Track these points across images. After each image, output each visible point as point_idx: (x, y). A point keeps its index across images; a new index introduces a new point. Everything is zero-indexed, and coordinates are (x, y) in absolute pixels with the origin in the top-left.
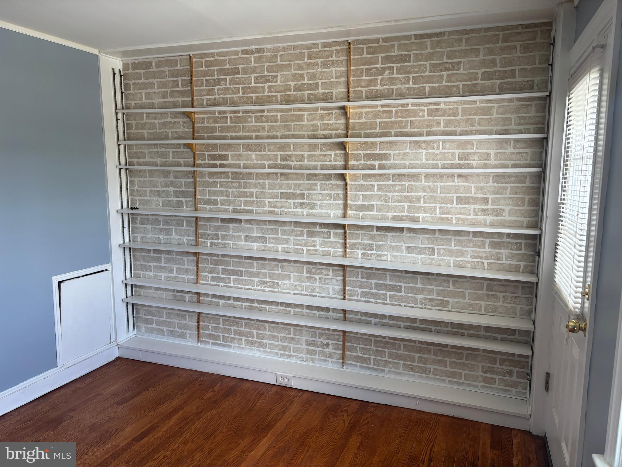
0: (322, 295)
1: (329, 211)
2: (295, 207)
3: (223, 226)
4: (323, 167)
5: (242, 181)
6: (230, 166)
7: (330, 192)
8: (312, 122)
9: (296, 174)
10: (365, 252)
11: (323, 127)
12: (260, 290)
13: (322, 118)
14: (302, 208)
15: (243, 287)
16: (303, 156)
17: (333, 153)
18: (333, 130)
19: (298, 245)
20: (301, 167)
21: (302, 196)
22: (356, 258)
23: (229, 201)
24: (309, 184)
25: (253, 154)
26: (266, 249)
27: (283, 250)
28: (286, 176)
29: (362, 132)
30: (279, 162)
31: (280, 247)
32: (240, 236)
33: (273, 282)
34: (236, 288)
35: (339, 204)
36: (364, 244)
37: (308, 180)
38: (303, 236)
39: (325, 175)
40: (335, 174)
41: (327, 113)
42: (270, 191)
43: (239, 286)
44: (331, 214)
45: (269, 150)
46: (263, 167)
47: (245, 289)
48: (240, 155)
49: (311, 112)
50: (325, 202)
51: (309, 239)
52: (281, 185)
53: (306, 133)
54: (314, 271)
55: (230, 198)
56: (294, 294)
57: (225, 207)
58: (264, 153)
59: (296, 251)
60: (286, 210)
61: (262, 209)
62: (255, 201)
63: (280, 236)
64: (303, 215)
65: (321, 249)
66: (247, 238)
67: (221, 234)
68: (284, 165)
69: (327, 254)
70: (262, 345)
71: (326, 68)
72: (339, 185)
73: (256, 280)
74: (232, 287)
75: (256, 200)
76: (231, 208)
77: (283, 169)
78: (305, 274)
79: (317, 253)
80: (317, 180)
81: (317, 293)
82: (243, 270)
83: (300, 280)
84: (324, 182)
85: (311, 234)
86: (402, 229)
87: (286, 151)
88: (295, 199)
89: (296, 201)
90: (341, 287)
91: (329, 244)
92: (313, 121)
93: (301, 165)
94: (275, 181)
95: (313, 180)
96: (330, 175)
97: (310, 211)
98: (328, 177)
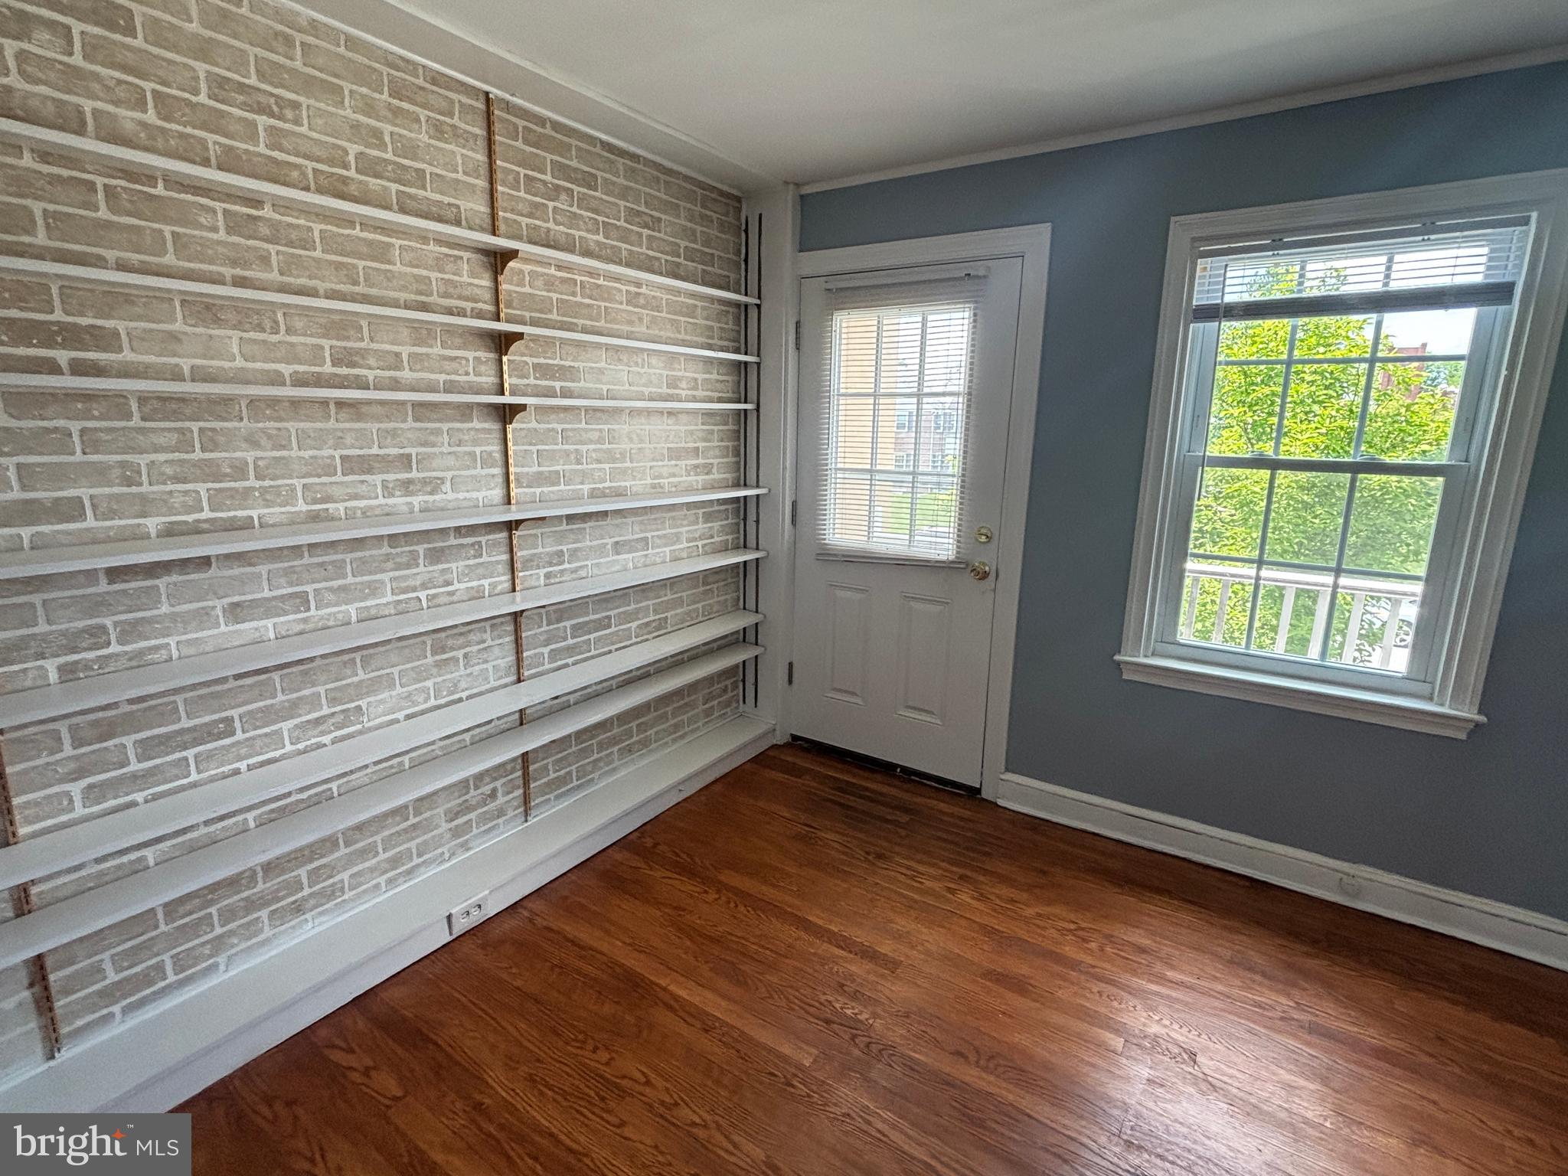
0: (475, 691)
1: (474, 495)
2: (388, 492)
3: (124, 592)
4: (450, 388)
5: (195, 426)
6: (127, 372)
7: (473, 449)
8: (415, 271)
9: (382, 403)
10: (551, 569)
11: (442, 289)
12: (305, 751)
13: (439, 264)
14: (408, 493)
15: (242, 765)
16: (398, 355)
17: (470, 355)
18: (467, 299)
19: (405, 591)
20: (395, 385)
21: (405, 461)
22: (536, 587)
23: (143, 498)
24: (420, 429)
25: (232, 339)
26: (310, 626)
27: (364, 615)
28: (352, 410)
29: (527, 315)
30: (328, 368)
31: (352, 610)
32: (206, 612)
33: (343, 711)
34: (212, 780)
35: (493, 476)
36: (548, 554)
37: (416, 419)
38: (418, 565)
39: (459, 406)
40: (479, 404)
41: (450, 256)
42: (307, 454)
43: (226, 769)
44: (477, 499)
45: (288, 331)
46: (277, 380)
47: (250, 768)
48: (174, 337)
49: (411, 244)
50: (463, 473)
51: (431, 568)
52: (340, 434)
53: (403, 296)
54: (450, 642)
55: (145, 488)
56: (408, 717)
57: (123, 522)
58: (274, 338)
59: (402, 611)
60: (362, 503)
61: (283, 510)
62: (253, 489)
63: (350, 579)
64: (412, 512)
65: (463, 586)
66: (236, 612)
67: (116, 624)
68: (346, 377)
69: (477, 595)
70: (330, 894)
71: (439, 140)
72: (489, 431)
73: (286, 726)
74: (194, 785)
75: (257, 484)
76: (152, 524)
77: (342, 387)
78: (430, 660)
79: (455, 598)
80: (440, 421)
81: (463, 691)
82: (234, 713)
83: (421, 676)
84: (458, 425)
85: (436, 556)
86: (605, 514)
87: (347, 338)
88: (388, 472)
89: (391, 477)
90: (512, 658)
91: (481, 571)
92: (417, 266)
93: (396, 380)
94: (319, 425)
95: (430, 420)
96: (470, 406)
97: (430, 498)
98: (465, 411)
